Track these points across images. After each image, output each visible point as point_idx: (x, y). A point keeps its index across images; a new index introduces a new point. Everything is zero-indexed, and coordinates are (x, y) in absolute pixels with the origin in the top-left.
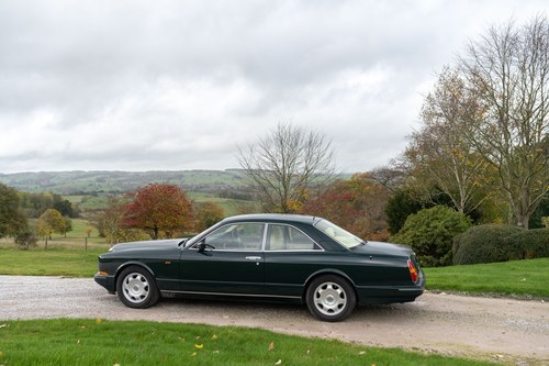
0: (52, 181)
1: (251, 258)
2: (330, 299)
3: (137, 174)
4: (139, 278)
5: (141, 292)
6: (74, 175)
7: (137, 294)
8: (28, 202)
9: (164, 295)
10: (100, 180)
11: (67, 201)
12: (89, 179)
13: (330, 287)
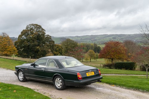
0: (96, 38)
1: (42, 69)
2: (59, 83)
3: (129, 35)
5: (22, 77)
6: (104, 36)
8: (85, 47)
10: (114, 38)
11: (99, 47)
12: (110, 37)
13: (58, 79)
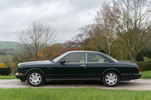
1: (82, 65)
2: (111, 79)
4: (37, 75)
5: (38, 80)
7: (36, 81)
9: (47, 81)
13: (111, 75)
